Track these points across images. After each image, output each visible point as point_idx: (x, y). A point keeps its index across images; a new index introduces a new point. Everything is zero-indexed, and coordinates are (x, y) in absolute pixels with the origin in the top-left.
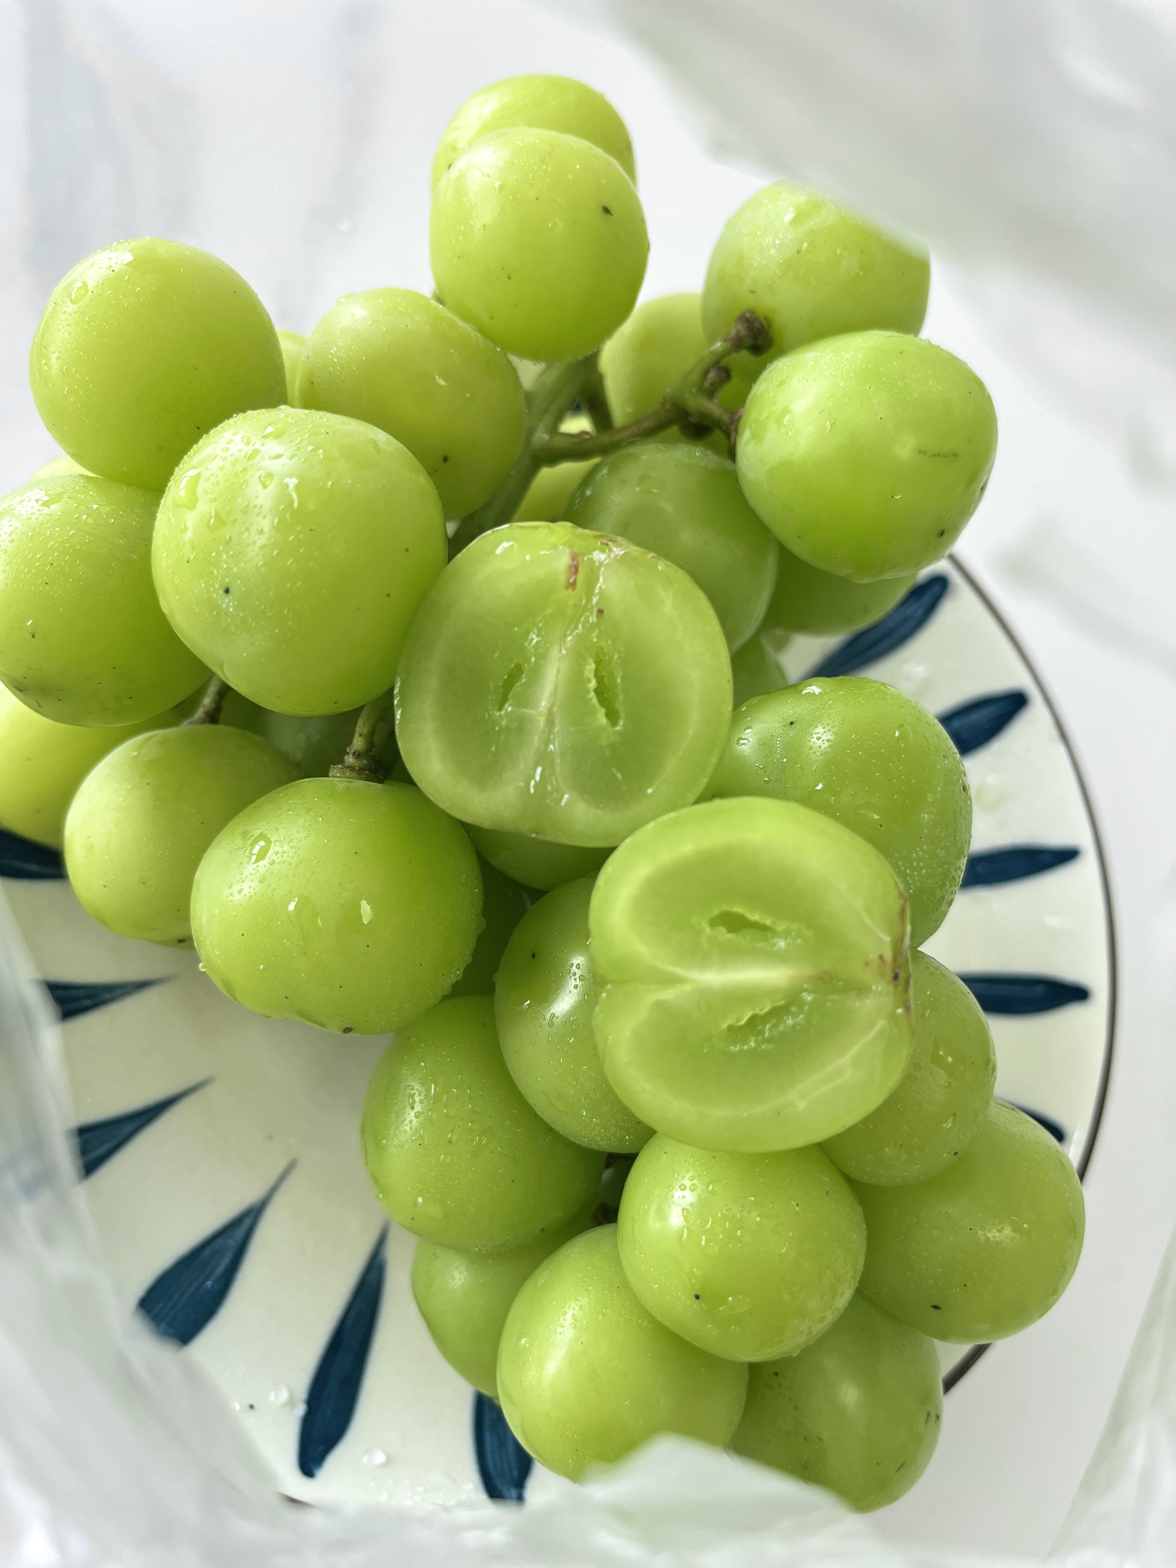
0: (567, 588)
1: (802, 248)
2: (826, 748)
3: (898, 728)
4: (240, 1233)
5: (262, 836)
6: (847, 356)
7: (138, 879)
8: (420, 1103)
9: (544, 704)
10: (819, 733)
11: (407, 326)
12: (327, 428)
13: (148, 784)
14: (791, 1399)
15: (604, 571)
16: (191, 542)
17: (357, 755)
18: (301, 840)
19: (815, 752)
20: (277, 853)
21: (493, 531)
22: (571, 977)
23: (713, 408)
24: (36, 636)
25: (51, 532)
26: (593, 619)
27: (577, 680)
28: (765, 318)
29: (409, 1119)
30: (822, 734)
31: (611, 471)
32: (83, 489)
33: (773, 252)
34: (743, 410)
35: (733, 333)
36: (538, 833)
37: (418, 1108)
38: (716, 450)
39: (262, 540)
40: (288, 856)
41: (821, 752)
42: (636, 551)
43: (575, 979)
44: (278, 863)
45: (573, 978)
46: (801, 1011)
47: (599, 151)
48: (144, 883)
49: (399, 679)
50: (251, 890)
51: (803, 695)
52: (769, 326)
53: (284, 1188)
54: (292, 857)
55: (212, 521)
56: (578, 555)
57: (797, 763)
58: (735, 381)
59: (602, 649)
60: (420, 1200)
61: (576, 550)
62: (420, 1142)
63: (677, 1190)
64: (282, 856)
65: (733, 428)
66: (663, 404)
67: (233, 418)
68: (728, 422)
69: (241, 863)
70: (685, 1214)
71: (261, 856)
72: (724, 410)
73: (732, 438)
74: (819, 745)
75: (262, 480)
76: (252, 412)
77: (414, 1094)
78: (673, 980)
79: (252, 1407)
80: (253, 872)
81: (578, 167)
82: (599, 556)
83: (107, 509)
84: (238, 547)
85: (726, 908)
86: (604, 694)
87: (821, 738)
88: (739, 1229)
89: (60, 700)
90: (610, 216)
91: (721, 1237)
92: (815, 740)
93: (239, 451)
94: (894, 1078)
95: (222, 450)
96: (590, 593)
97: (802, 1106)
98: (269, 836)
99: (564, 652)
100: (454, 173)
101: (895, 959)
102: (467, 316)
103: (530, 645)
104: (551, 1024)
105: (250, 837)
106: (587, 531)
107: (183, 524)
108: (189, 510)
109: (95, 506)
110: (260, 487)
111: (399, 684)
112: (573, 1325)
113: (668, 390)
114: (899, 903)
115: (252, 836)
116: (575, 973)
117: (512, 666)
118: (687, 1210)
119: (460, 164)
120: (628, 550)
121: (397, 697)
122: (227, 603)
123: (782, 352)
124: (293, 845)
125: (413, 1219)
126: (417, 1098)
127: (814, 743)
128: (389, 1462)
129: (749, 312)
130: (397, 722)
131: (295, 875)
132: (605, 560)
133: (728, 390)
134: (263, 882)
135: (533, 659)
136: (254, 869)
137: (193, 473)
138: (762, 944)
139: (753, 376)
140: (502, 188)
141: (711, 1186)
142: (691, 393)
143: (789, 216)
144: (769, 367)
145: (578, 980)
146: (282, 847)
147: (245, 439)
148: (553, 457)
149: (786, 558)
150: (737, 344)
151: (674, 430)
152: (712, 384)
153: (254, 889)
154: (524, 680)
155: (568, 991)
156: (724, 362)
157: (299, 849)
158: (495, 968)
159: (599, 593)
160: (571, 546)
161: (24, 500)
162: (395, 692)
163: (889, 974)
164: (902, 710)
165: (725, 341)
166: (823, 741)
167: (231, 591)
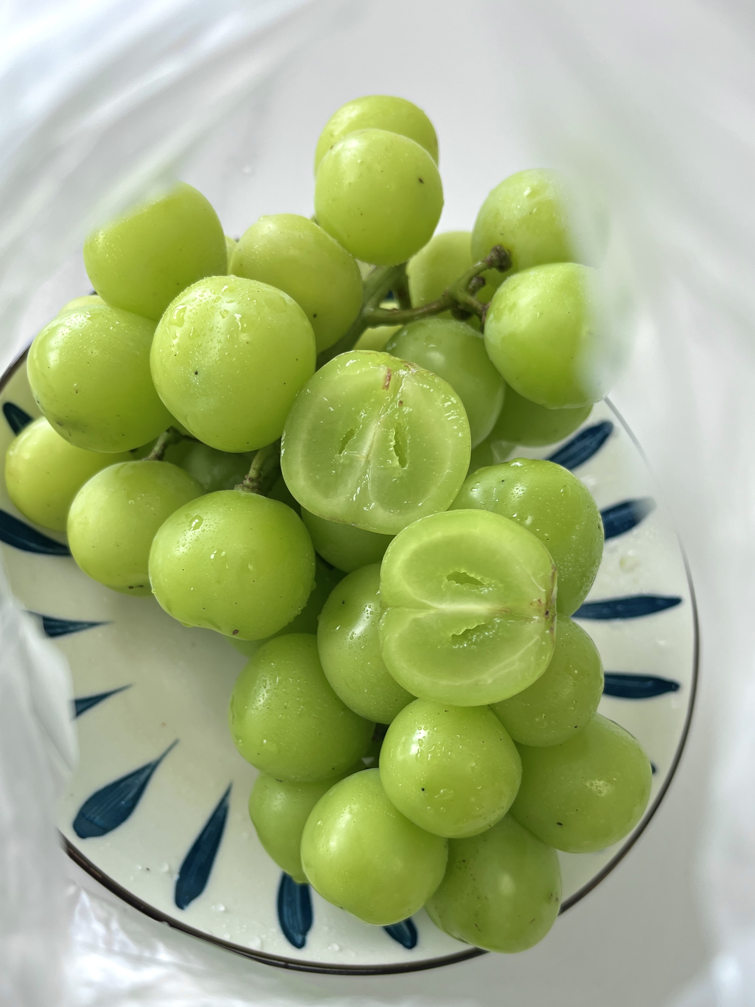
0: (383, 389)
1: (533, 211)
2: (521, 494)
3: (563, 487)
4: (143, 777)
5: (198, 517)
6: (553, 276)
7: (115, 543)
8: (270, 685)
9: (365, 452)
10: (518, 486)
11: (300, 237)
12: (259, 289)
13: (125, 489)
14: (471, 875)
15: (405, 380)
16: (178, 344)
17: (251, 480)
18: (220, 520)
19: (514, 496)
20: (206, 525)
21: (345, 354)
22: (365, 612)
23: (474, 301)
24: (78, 392)
25: (93, 335)
26: (397, 406)
27: (384, 439)
28: (508, 250)
29: (262, 694)
30: (519, 487)
31: (409, 333)
32: (110, 312)
33: (515, 212)
34: (490, 303)
35: (488, 257)
36: (356, 524)
37: (268, 687)
38: (473, 326)
39: (219, 346)
40: (213, 527)
41: (518, 496)
42: (424, 371)
43: (368, 613)
44: (207, 531)
45: (366, 612)
46: (493, 628)
47: (419, 146)
48: (118, 546)
49: (285, 432)
50: (190, 545)
51: (511, 467)
52: (510, 255)
53: (170, 755)
54: (215, 528)
55: (191, 334)
56: (391, 370)
57: (504, 502)
58: (488, 286)
59: (400, 424)
60: (265, 741)
61: (390, 368)
62: (268, 707)
63: (417, 730)
64: (209, 527)
65: (484, 313)
66: (444, 296)
67: (203, 279)
68: (481, 309)
69: (185, 530)
70: (420, 743)
71: (197, 527)
72: (480, 302)
73: (483, 319)
74: (517, 492)
75: (222, 313)
76: (215, 277)
77: (267, 680)
78: (425, 607)
79: (148, 869)
80: (192, 535)
81: (406, 155)
82: (402, 372)
83: (124, 325)
84: (206, 349)
85: (457, 569)
86: (398, 449)
87: (518, 489)
88: (450, 751)
89: (83, 432)
90: (422, 184)
91: (439, 755)
92: (515, 490)
93: (209, 297)
94: (542, 670)
95: (200, 295)
96: (396, 392)
97: (490, 681)
98: (202, 517)
99: (379, 424)
100: (334, 152)
101: (547, 604)
102: (334, 234)
103: (360, 418)
104: (352, 638)
105: (190, 517)
106: (397, 359)
107: (174, 335)
108: (179, 327)
109: (117, 323)
110: (221, 317)
111: (284, 435)
112: (350, 813)
113: (447, 288)
114: (551, 571)
115: (192, 516)
116: (368, 610)
117: (349, 430)
118: (421, 740)
119: (338, 148)
120: (419, 370)
121: (283, 442)
122: (195, 379)
123: (517, 271)
124: (216, 521)
125: (259, 754)
126: (268, 682)
127: (514, 491)
128: (227, 911)
129: (499, 246)
130: (282, 455)
131: (216, 538)
132: (406, 374)
133: (483, 291)
134: (198, 541)
135: (361, 426)
136: (193, 534)
137: (181, 307)
138: (475, 590)
139: (497, 284)
140: (362, 163)
141: (435, 728)
142: (461, 291)
143: (527, 192)
144: (508, 279)
145: (369, 614)
146: (210, 523)
147: (213, 291)
148: (375, 322)
149: (510, 393)
150: (490, 264)
151: (449, 312)
152: (474, 287)
153: (192, 544)
154: (355, 437)
155: (363, 619)
156: (482, 274)
157: (219, 524)
158: (319, 612)
159: (401, 392)
160: (387, 366)
161: (77, 316)
162: (282, 439)
163: (544, 612)
164: (566, 478)
165: (483, 261)
166: (520, 490)
167: (198, 373)
